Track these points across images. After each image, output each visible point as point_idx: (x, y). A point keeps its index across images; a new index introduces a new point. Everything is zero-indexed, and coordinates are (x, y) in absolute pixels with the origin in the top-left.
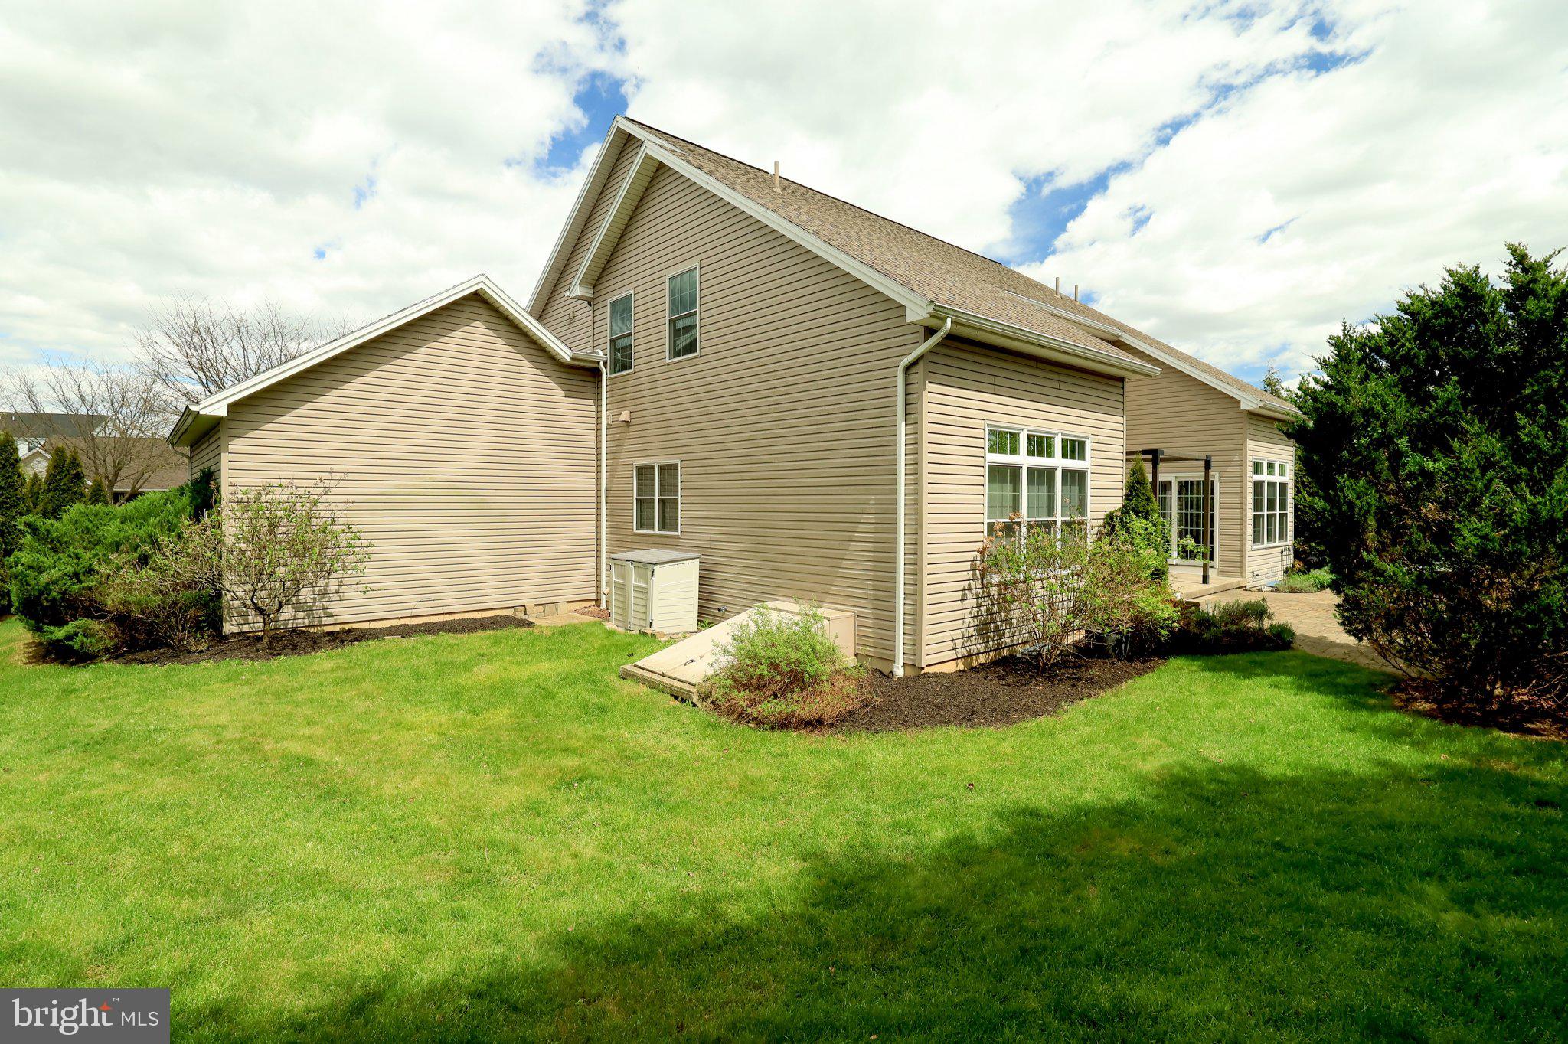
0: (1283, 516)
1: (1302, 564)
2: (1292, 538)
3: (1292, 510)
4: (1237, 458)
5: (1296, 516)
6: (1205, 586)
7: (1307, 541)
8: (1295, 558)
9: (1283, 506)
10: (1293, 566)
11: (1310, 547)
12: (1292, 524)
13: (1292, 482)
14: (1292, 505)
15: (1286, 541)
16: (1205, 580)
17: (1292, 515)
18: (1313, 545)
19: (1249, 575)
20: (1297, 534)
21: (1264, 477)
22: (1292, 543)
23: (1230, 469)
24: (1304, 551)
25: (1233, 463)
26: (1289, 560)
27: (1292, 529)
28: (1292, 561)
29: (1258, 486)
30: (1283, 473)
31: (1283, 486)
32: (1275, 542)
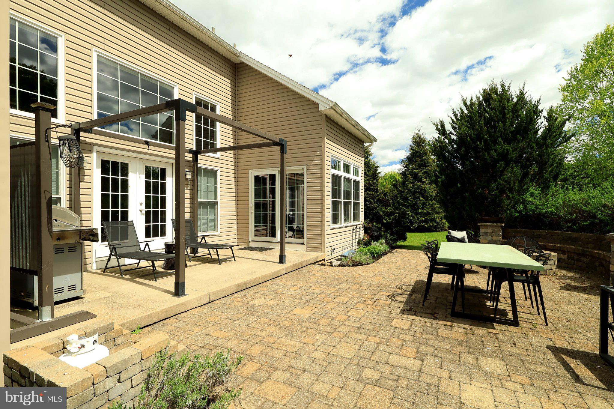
0: (356, 205)
1: (368, 237)
2: (363, 220)
3: (363, 201)
4: (318, 154)
5: (365, 205)
6: (282, 266)
7: (371, 221)
8: (365, 233)
9: (356, 197)
10: (363, 239)
11: (373, 225)
12: (363, 210)
13: (363, 182)
14: (363, 198)
15: (359, 221)
16: (282, 260)
17: (363, 204)
18: (375, 224)
19: (328, 250)
20: (366, 217)
21: (341, 173)
22: (362, 223)
23: (314, 163)
24: (370, 228)
25: (316, 158)
26: (361, 234)
27: (363, 213)
28: (362, 235)
29: (336, 179)
30: (356, 173)
31: (356, 183)
32: (351, 222)
